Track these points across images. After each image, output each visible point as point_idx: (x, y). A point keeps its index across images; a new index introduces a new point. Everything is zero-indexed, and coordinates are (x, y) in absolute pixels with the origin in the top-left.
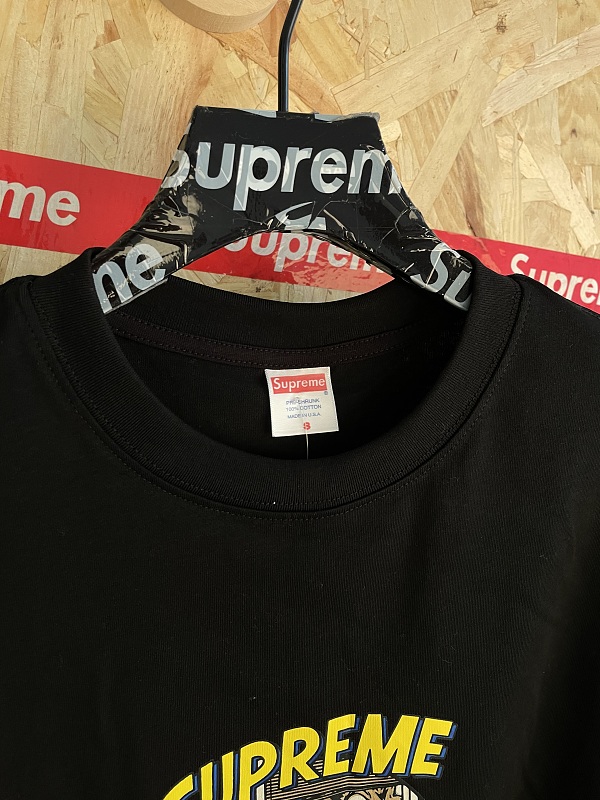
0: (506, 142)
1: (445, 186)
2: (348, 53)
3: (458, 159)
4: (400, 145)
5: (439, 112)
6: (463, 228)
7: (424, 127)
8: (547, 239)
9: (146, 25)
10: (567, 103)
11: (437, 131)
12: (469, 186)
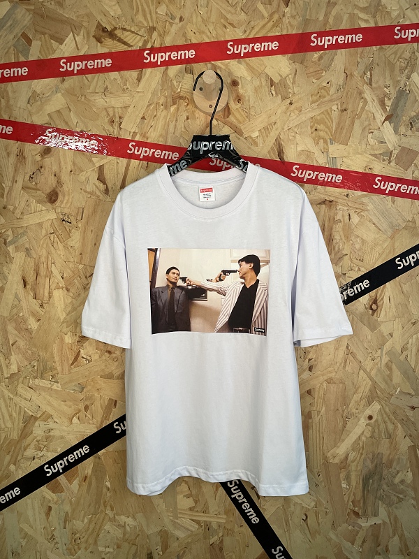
0: (292, 134)
1: (272, 147)
2: (244, 116)
3: (276, 140)
4: (258, 137)
5: (270, 128)
6: (277, 159)
7: (266, 132)
8: (306, 161)
9: (195, 116)
10: (313, 122)
11: (270, 133)
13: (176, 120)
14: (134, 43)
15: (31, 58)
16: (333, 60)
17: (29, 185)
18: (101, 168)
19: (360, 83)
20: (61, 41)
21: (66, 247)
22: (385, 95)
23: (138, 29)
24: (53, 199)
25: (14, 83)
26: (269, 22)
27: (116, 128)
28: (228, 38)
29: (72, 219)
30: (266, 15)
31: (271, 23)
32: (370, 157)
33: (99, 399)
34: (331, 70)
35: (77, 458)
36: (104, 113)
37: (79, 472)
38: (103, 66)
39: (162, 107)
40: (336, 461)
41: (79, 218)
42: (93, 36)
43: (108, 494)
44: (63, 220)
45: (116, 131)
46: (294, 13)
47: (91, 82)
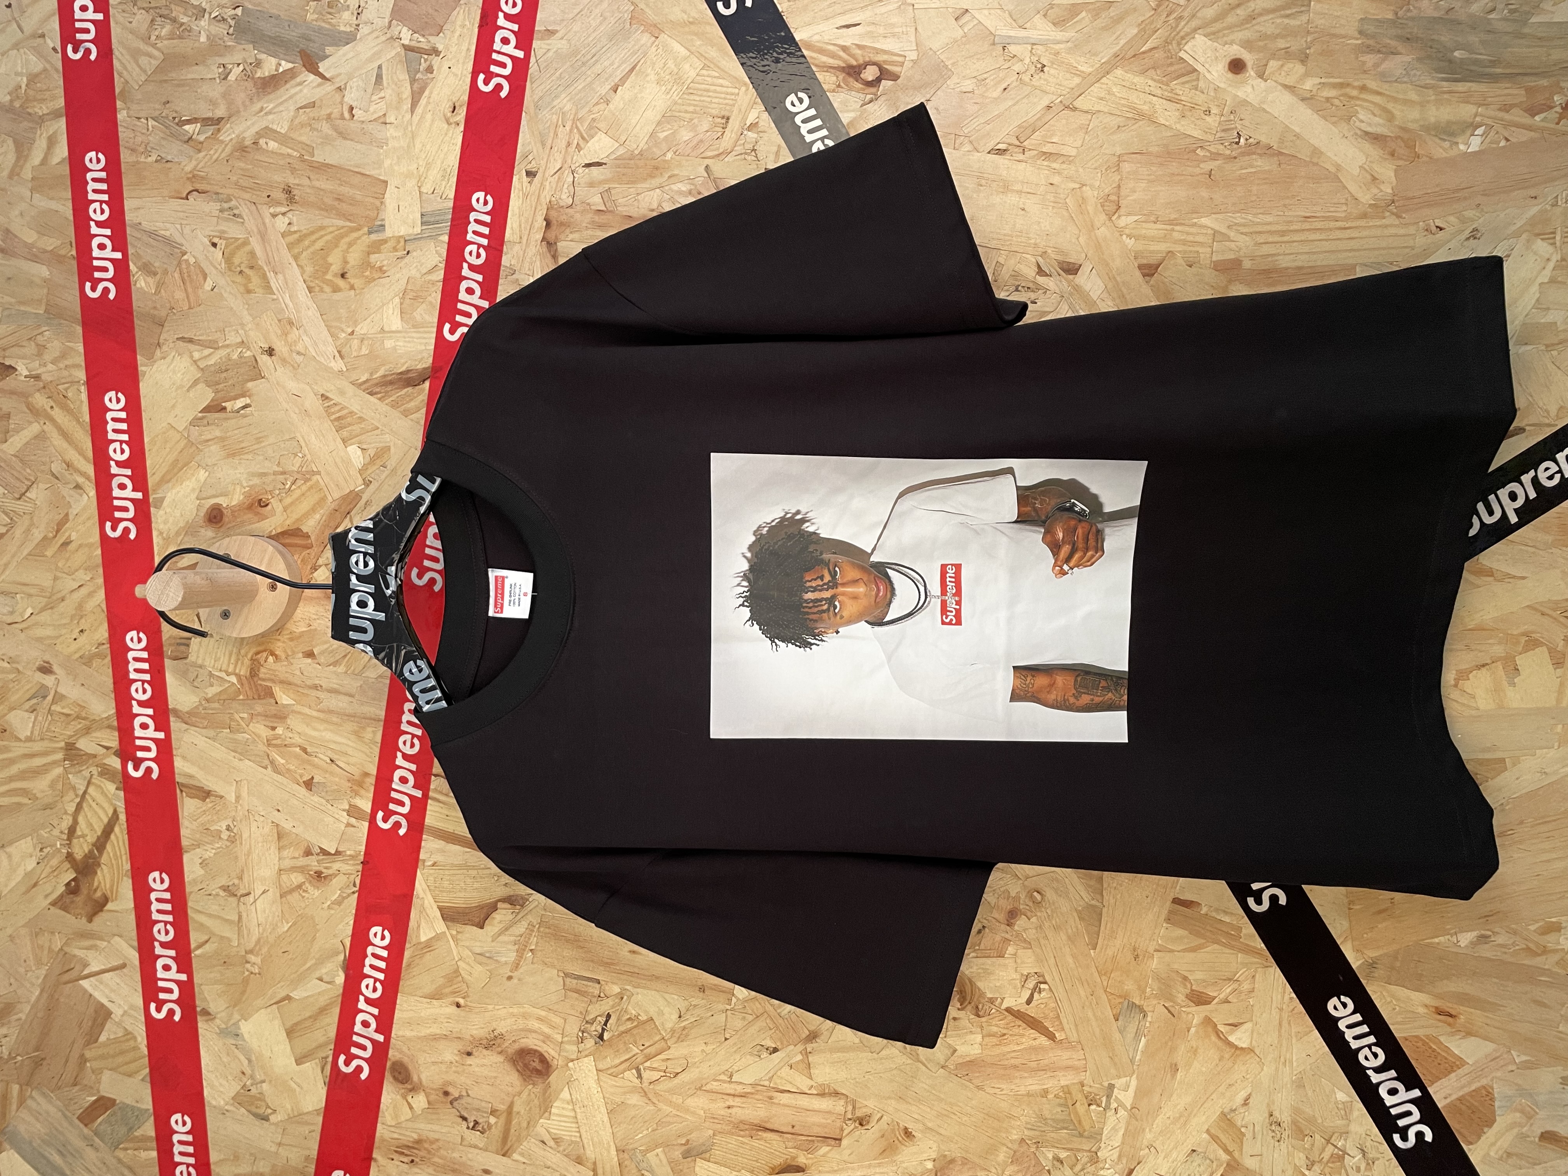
0: (356, 347)
1: (392, 406)
2: (304, 488)
3: (372, 395)
4: (364, 447)
5: (339, 411)
6: (424, 390)
7: (350, 425)
8: (431, 303)
9: (303, 632)
10: (321, 284)
11: (351, 413)
12: (391, 383)
13: (316, 687)
14: (106, 805)
15: (147, 1103)
16: (153, 234)
17: (496, 1132)
18: (450, 915)
19: (217, 152)
20: (102, 1015)
21: (682, 1035)
22: (247, 76)
23: (71, 794)
24: (536, 1064)
25: (214, 1156)
26: (52, 420)
27: (336, 866)
28: (96, 538)
29: (598, 1009)
30: (35, 428)
31: (58, 414)
32: (419, 110)
33: (1168, 957)
34: (178, 238)
35: (1372, 1039)
36: (294, 898)
37: (1421, 1033)
38: (167, 896)
39: (279, 731)
40: (1387, 172)
41: (594, 989)
42: (90, 921)
43: (1500, 940)
44: (601, 1037)
45: (345, 868)
46: (31, 349)
47: (212, 934)
